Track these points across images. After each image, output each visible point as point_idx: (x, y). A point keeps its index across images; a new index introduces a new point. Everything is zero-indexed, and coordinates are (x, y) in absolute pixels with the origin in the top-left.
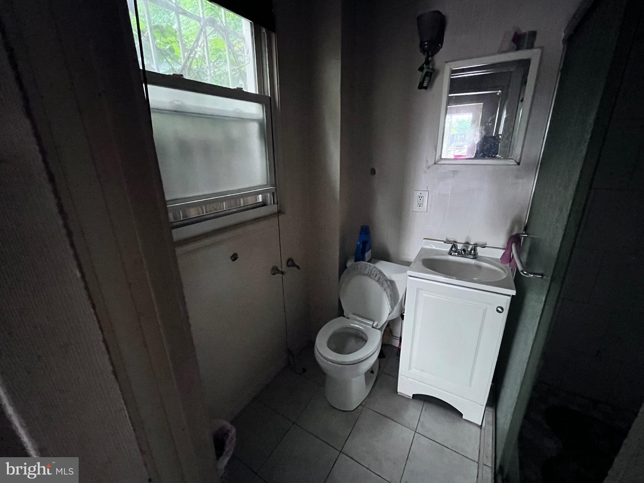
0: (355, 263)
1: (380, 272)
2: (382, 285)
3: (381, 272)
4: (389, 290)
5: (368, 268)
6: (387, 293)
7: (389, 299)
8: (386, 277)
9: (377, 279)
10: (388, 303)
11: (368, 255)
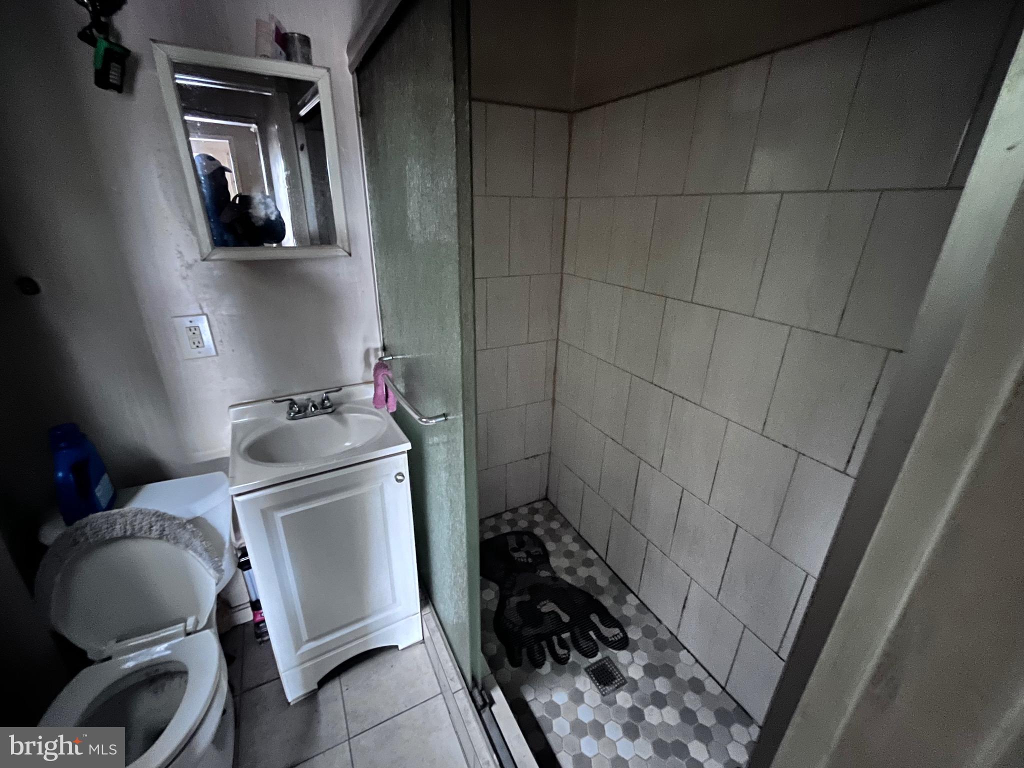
0: (71, 529)
1: (159, 516)
2: (176, 541)
3: (161, 516)
4: (197, 542)
5: (120, 521)
6: (195, 551)
7: (204, 559)
8: (178, 519)
9: (155, 534)
10: (207, 567)
11: (102, 491)
